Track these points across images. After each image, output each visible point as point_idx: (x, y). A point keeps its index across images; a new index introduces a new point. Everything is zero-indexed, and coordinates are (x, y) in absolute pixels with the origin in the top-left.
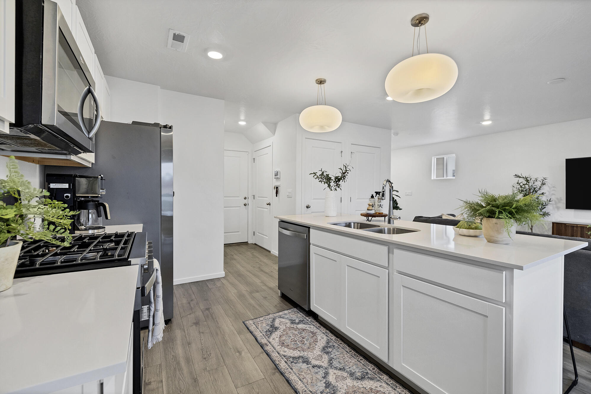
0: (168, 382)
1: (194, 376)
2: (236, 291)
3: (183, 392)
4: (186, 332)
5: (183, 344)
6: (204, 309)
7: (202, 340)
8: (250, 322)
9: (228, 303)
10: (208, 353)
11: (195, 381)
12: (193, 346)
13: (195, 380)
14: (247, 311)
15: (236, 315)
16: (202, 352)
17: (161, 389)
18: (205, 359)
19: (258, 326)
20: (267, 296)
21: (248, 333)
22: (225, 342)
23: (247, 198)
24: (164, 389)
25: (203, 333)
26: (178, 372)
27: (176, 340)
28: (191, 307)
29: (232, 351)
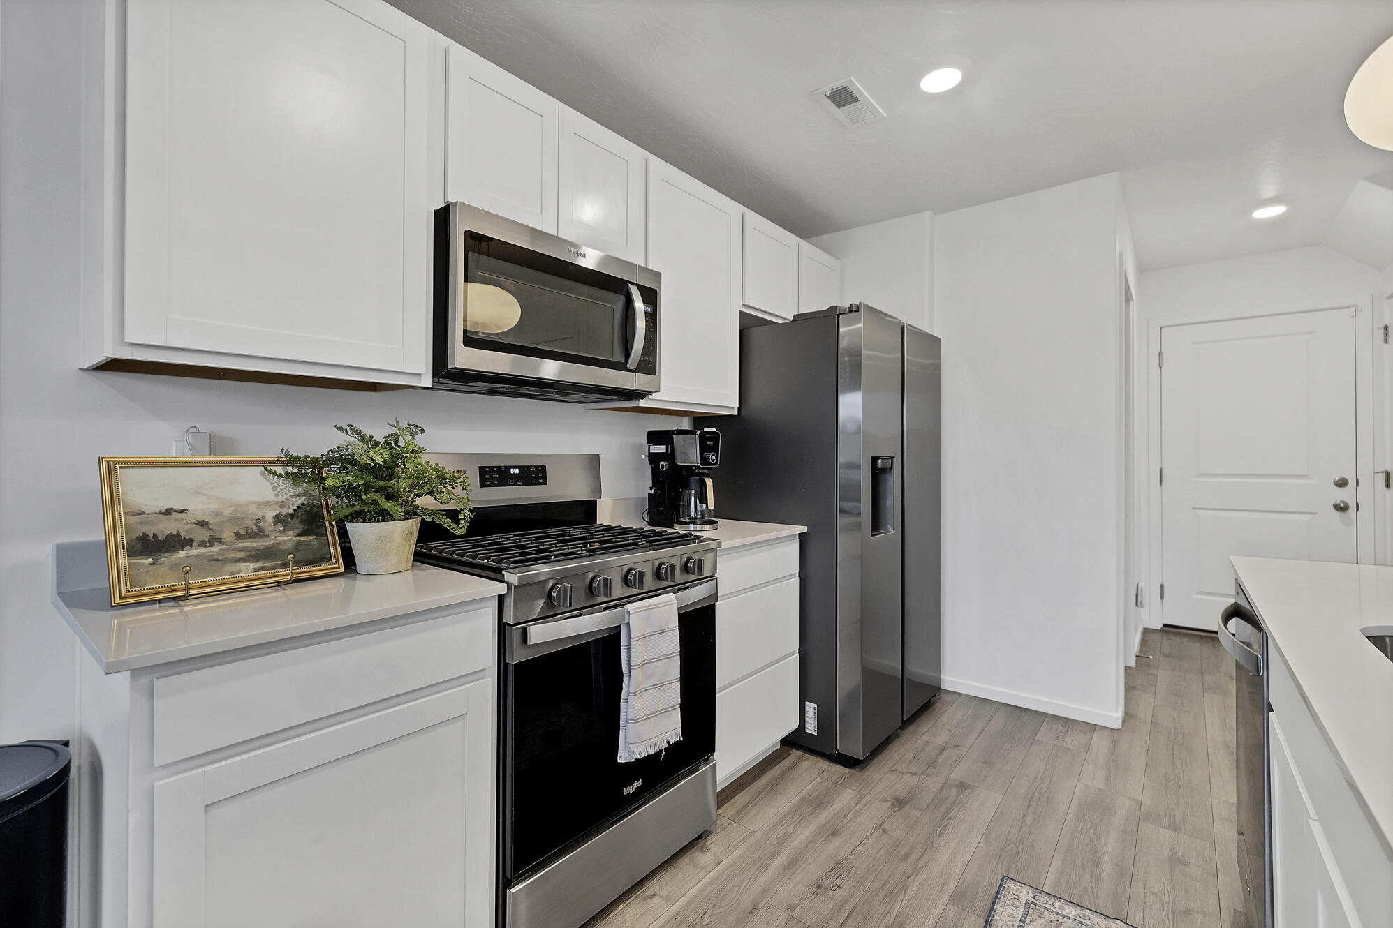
0: (723, 873)
1: (762, 901)
2: (1100, 784)
3: (715, 912)
4: (861, 805)
5: (825, 825)
6: (956, 780)
7: (865, 844)
8: (1025, 892)
9: (1033, 803)
10: (838, 882)
11: (751, 913)
12: (836, 842)
13: (753, 911)
14: (1058, 859)
15: (1012, 845)
16: (833, 869)
17: (703, 874)
18: (819, 887)
19: (1028, 921)
20: (1193, 861)
21: (978, 915)
22: (897, 889)
23: (1352, 483)
24: (706, 879)
25: (884, 831)
26: (753, 870)
27: (825, 809)
28: (936, 761)
29: (886, 921)
